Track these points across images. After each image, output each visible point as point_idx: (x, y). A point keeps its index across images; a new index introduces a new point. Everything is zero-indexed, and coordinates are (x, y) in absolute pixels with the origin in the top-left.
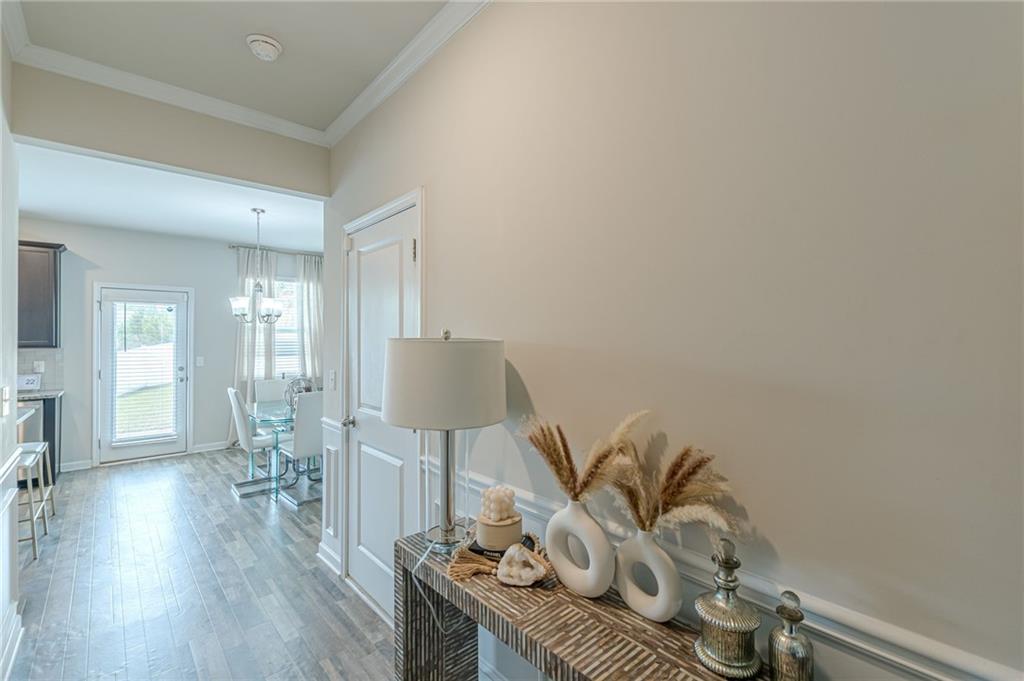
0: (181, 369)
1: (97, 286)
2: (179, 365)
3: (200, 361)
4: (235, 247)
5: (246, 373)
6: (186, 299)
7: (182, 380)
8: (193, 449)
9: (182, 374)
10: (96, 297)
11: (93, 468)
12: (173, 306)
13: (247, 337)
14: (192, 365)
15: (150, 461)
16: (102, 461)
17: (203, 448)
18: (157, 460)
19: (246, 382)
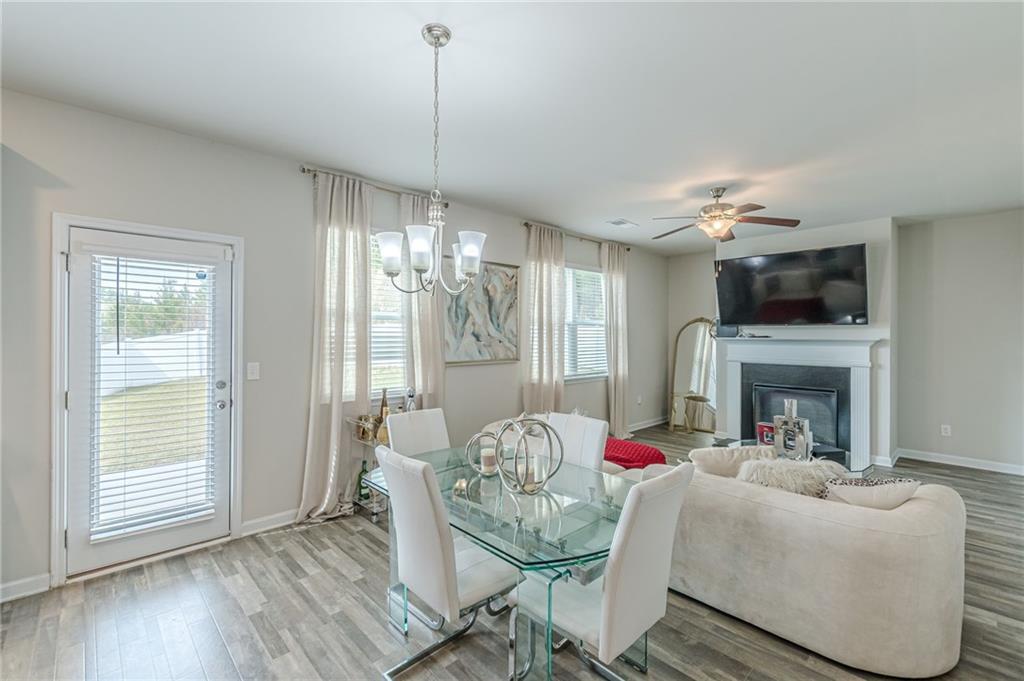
0: (222, 385)
1: (60, 222)
2: (218, 379)
3: (254, 368)
4: (311, 171)
5: (327, 391)
6: (229, 257)
7: (223, 406)
8: (242, 530)
9: (223, 394)
10: (59, 244)
11: (52, 591)
12: (206, 269)
13: (330, 329)
14: (240, 376)
15: (166, 561)
16: (70, 573)
17: (259, 525)
18: (179, 560)
19: (329, 406)
